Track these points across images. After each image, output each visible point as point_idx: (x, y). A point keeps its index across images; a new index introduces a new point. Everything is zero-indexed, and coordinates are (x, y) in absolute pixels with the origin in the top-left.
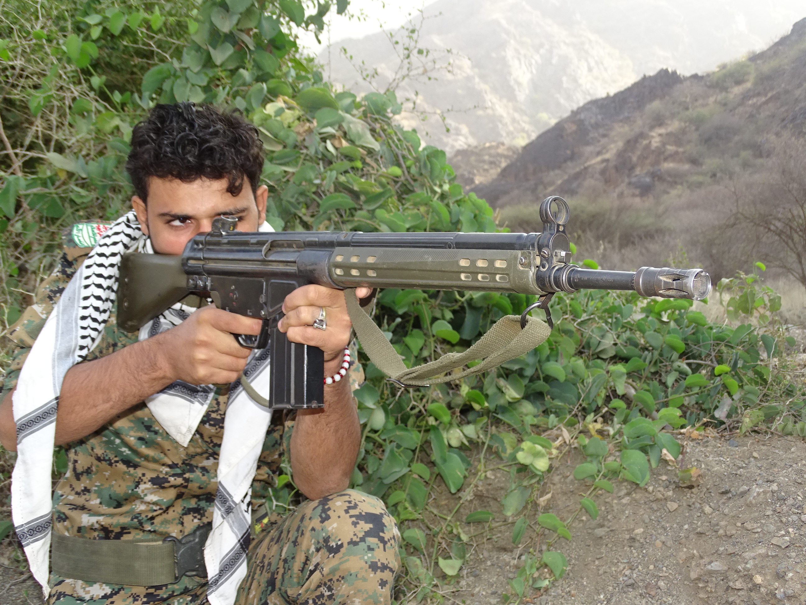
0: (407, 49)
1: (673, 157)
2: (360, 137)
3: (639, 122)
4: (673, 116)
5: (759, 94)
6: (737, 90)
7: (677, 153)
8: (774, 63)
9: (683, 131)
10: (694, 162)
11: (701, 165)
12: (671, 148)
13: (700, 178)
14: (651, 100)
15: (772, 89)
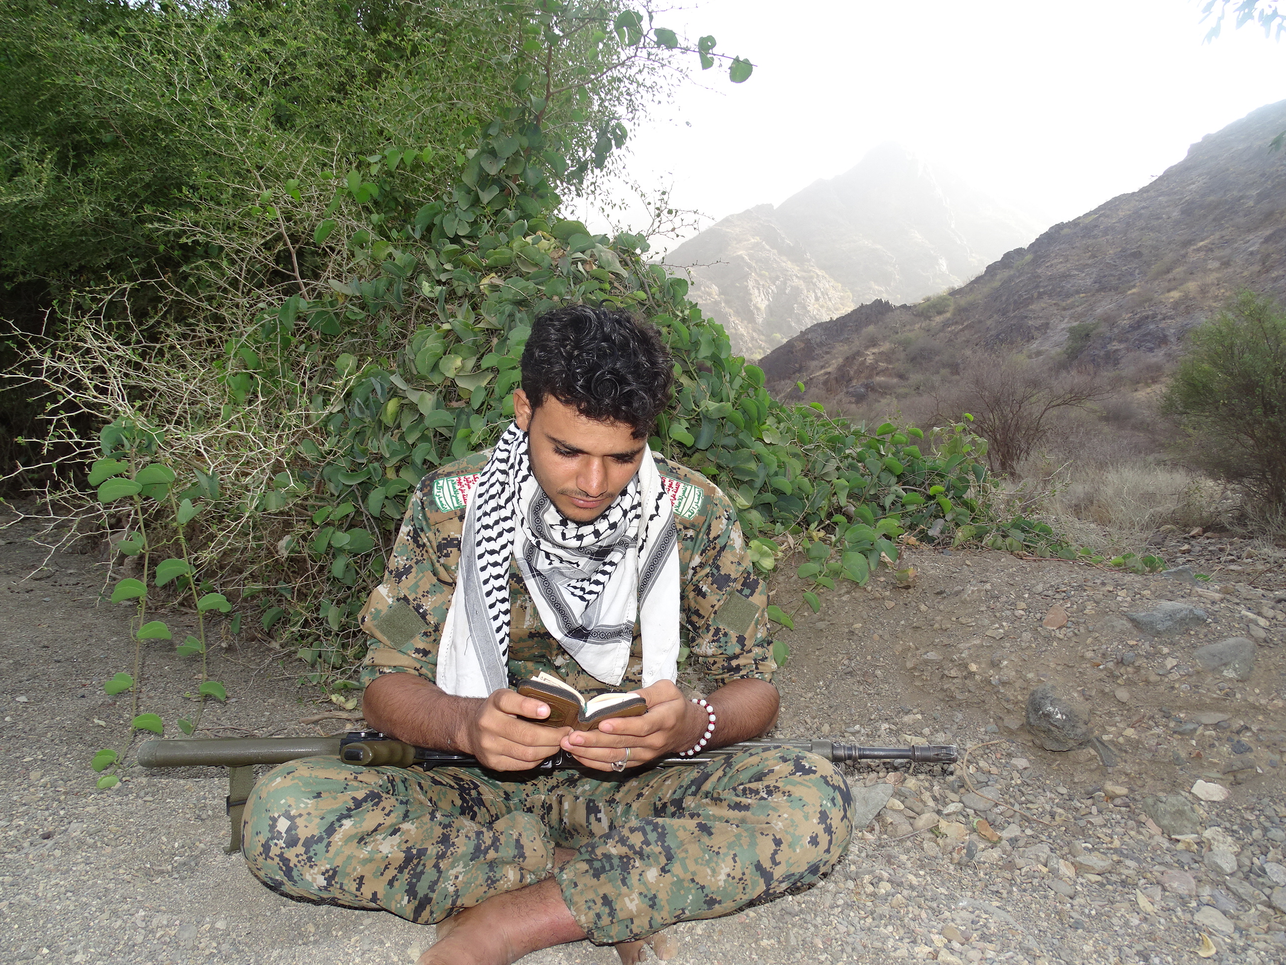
0: (658, 209)
1: (884, 372)
2: (609, 264)
3: (857, 343)
4: (885, 338)
5: (957, 323)
6: (938, 319)
7: (887, 369)
8: (970, 298)
9: (893, 351)
10: (901, 376)
11: (907, 379)
12: (882, 365)
13: (906, 390)
14: (867, 325)
15: (968, 319)
